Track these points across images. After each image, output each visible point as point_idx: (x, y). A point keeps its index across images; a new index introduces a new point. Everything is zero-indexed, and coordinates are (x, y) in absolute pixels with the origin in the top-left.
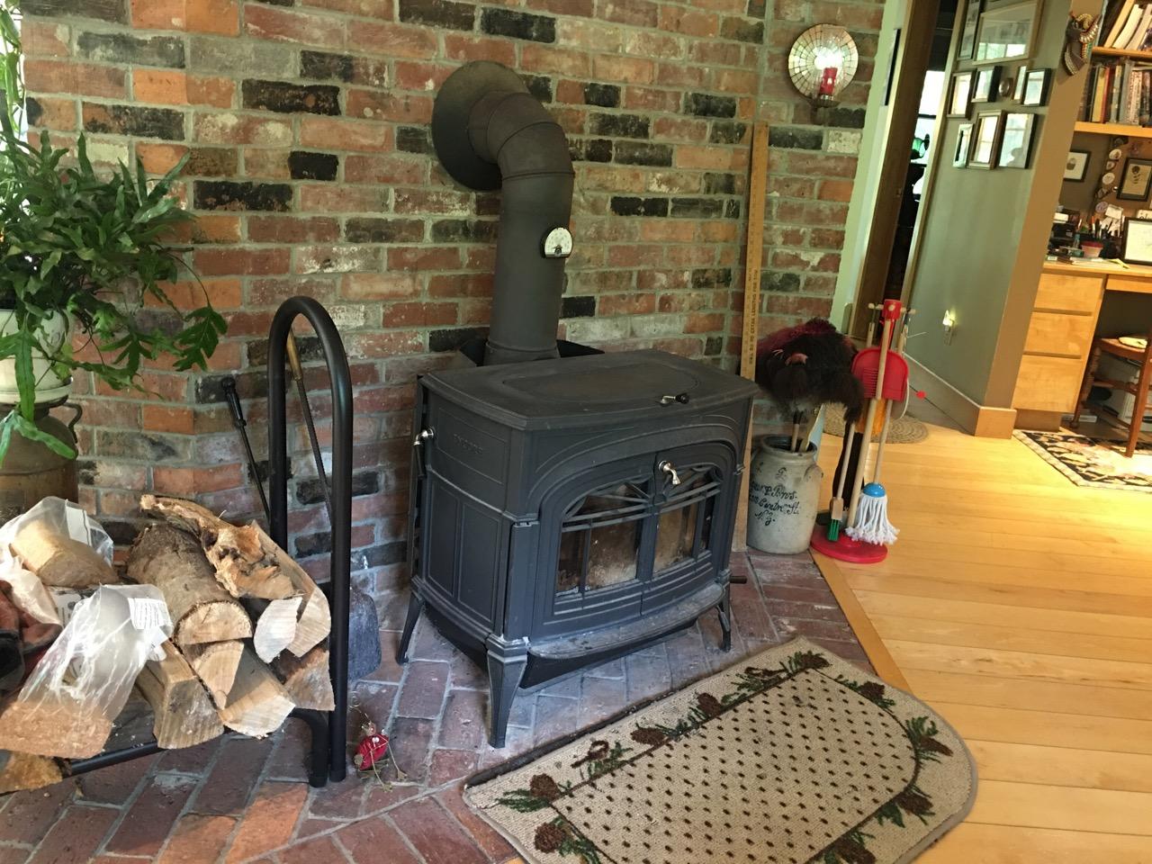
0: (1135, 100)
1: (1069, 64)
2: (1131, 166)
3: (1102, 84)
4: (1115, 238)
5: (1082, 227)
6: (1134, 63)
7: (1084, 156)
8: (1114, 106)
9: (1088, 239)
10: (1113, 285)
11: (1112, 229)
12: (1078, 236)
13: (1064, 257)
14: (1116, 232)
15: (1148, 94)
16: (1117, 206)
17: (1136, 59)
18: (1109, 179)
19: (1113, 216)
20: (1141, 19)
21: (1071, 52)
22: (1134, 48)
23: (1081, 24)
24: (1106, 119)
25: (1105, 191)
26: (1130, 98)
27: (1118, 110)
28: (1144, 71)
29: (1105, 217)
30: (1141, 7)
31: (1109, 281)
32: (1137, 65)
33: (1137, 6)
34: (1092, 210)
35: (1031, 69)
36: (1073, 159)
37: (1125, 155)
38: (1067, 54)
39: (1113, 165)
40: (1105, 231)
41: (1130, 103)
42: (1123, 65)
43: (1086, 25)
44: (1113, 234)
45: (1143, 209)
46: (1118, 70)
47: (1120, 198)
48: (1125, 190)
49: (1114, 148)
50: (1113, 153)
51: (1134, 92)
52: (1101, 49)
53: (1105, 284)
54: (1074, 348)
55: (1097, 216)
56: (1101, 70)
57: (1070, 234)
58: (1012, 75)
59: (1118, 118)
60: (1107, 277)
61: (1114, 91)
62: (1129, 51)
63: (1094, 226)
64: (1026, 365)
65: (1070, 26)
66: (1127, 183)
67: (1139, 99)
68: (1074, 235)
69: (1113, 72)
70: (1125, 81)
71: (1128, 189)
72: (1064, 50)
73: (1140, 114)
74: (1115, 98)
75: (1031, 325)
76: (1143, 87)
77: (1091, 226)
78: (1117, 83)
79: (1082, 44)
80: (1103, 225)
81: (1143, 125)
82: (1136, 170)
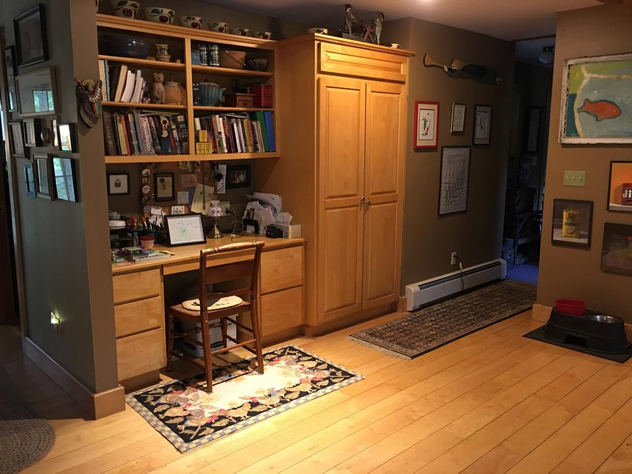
0: (148, 137)
1: (86, 119)
2: (159, 179)
3: (121, 128)
4: (161, 229)
5: (138, 226)
6: (139, 111)
7: (125, 177)
8: (135, 142)
9: (144, 234)
10: (168, 271)
11: (158, 224)
12: (136, 234)
13: (128, 257)
14: (161, 224)
15: (155, 132)
16: (157, 207)
17: (140, 109)
18: (146, 189)
19: (156, 214)
20: (136, 81)
21: (85, 111)
22: (137, 101)
23: (86, 87)
24: (132, 152)
25: (146, 198)
26: (144, 136)
27: (138, 144)
28: (148, 117)
29: (152, 215)
30: (133, 72)
31: (164, 269)
32: (142, 113)
33: (129, 72)
34: (142, 213)
35: (60, 123)
36: (118, 180)
37: (153, 172)
38: (82, 112)
39: (146, 180)
40: (154, 225)
41: (145, 139)
42: (133, 113)
43: (91, 89)
44: (159, 226)
45: (174, 205)
46: (130, 116)
47: (159, 202)
48: (159, 196)
49: (144, 169)
50: (144, 172)
51: (146, 131)
52: (112, 103)
53: (162, 272)
54: (153, 322)
55: (146, 215)
56: (118, 118)
57: (130, 235)
58: (49, 126)
59: (139, 150)
60: (161, 267)
61: (132, 132)
62: (132, 103)
63: (145, 223)
64: (121, 346)
65: (77, 89)
66: (159, 190)
67: (150, 135)
68: (132, 235)
69: (127, 119)
70: (137, 125)
71: (161, 194)
72: (79, 110)
73: (154, 145)
74: (134, 137)
75: (116, 316)
76: (151, 127)
77: (144, 224)
78: (132, 126)
79: (92, 104)
80: (151, 221)
81: (158, 153)
82: (162, 181)
